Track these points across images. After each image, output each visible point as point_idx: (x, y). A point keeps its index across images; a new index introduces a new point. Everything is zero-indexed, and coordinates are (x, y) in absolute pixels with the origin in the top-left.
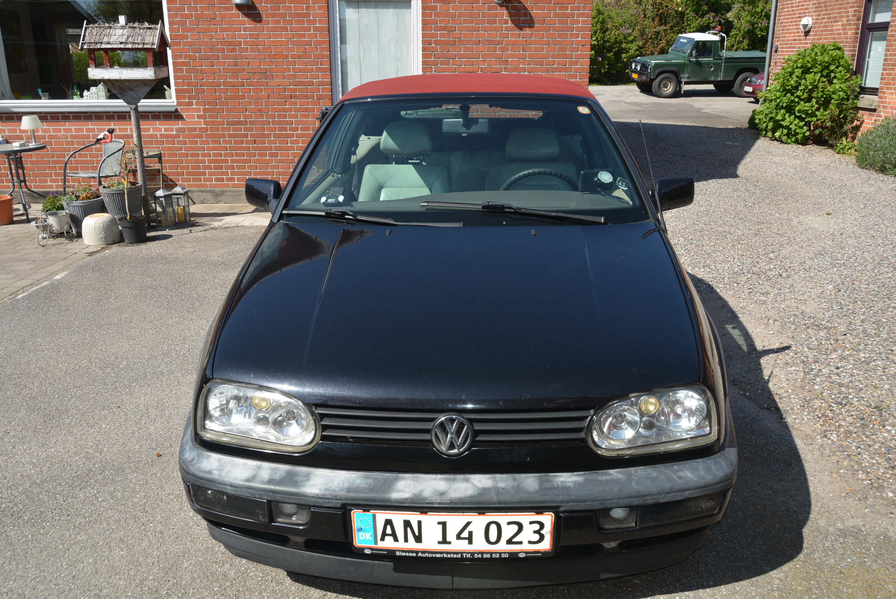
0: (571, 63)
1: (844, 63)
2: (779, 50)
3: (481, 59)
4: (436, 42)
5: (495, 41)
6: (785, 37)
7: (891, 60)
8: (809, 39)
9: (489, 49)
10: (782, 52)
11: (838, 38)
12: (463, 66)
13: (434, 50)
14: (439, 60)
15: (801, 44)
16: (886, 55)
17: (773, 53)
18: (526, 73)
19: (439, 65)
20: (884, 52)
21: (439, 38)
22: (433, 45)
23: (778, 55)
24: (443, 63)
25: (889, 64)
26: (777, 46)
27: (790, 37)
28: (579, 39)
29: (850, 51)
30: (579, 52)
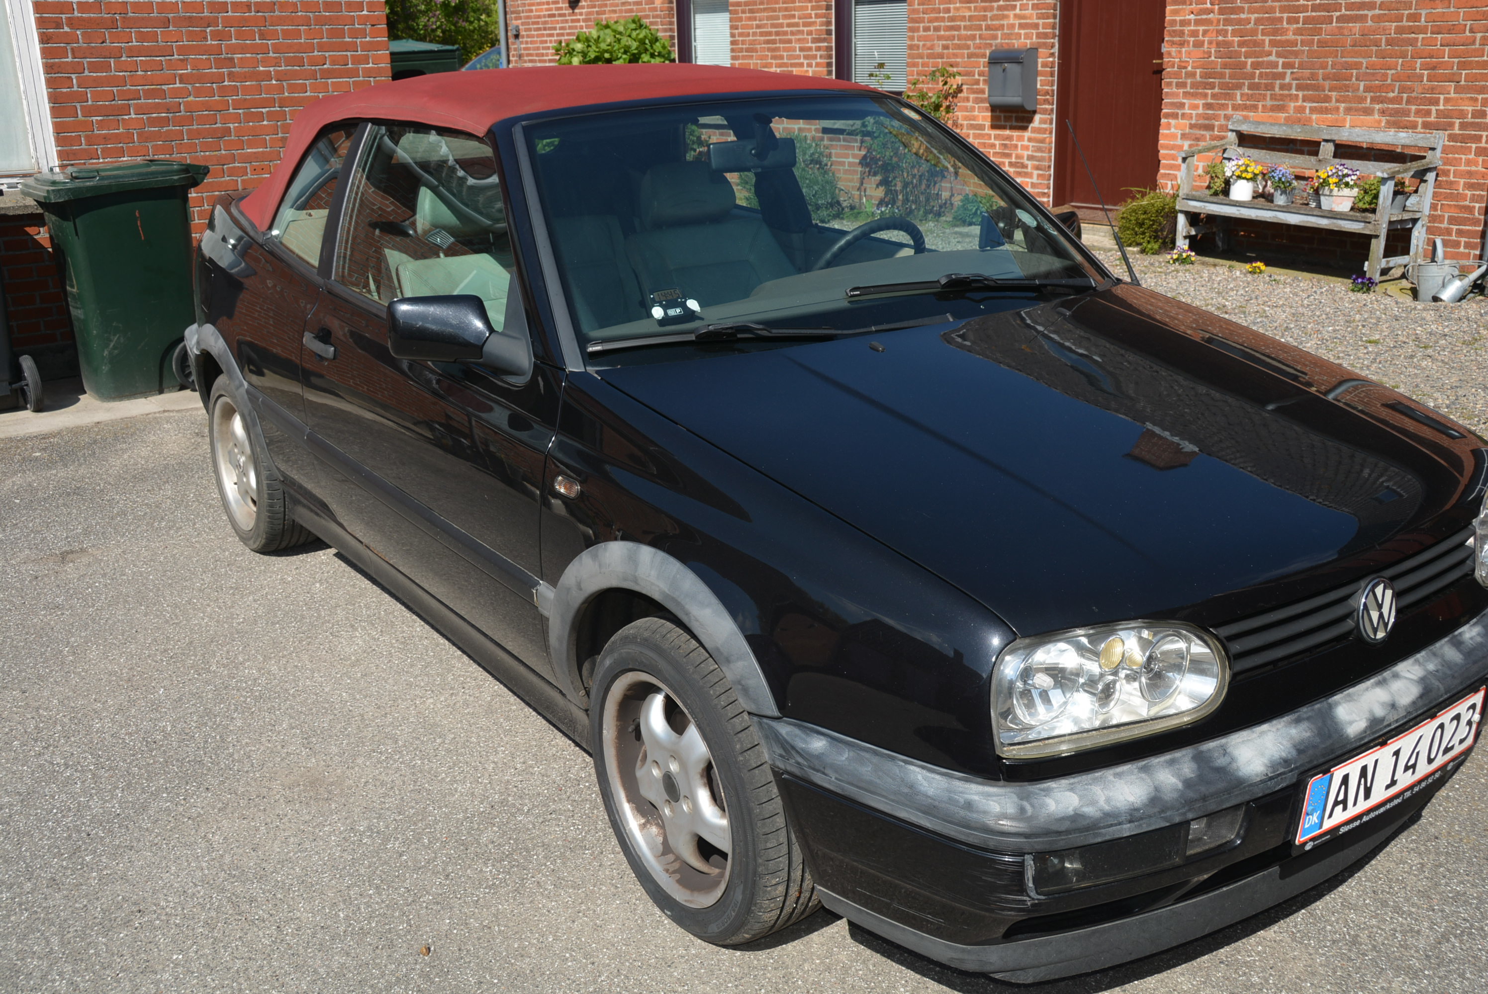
0: (357, 60)
1: (661, 50)
2: (523, 33)
3: (176, 56)
4: (71, 22)
5: (201, 18)
6: (531, 11)
7: (743, 42)
8: (581, 14)
9: (191, 36)
10: (528, 36)
11: (638, 11)
12: (140, 73)
13: (70, 39)
14: (85, 61)
15: (567, 21)
16: (733, 35)
17: (511, 40)
18: (274, 82)
19: (86, 73)
20: (727, 31)
21: (76, 14)
22: (66, 29)
23: (522, 43)
24: (93, 67)
25: (741, 50)
26: (517, 27)
27: (541, 10)
28: (365, 13)
29: (665, 30)
30: (368, 39)
